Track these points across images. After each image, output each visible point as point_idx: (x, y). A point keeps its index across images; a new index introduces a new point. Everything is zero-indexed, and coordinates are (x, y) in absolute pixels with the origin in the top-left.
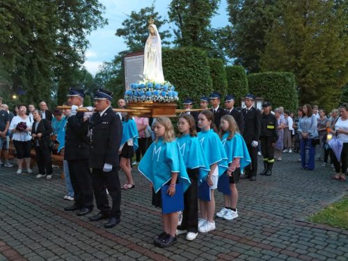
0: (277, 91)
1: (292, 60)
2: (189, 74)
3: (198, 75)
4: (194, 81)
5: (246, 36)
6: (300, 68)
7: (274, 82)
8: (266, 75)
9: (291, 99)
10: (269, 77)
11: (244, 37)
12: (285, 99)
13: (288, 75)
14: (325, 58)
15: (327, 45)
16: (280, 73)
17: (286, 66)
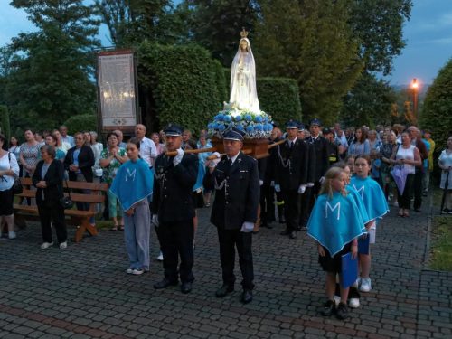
0: (280, 103)
1: (289, 62)
2: (194, 83)
3: (204, 85)
4: (200, 93)
5: (215, 22)
6: (298, 73)
7: (276, 91)
8: (266, 81)
9: (295, 113)
10: (270, 85)
11: (212, 23)
12: (290, 113)
13: (292, 83)
14: (328, 61)
15: (329, 44)
16: (282, 80)
17: (280, 69)
